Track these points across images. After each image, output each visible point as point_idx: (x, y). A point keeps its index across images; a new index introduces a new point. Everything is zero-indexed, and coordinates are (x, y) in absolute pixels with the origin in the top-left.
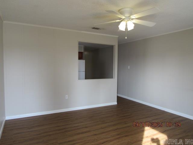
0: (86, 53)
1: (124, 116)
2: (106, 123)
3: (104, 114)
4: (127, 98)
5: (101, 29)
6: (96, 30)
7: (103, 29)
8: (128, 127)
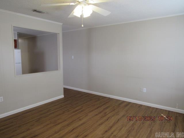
0: (20, 41)
1: (76, 111)
2: (59, 124)
3: (53, 113)
4: (70, 88)
5: (44, 13)
6: (38, 13)
7: (47, 13)
8: (84, 123)
